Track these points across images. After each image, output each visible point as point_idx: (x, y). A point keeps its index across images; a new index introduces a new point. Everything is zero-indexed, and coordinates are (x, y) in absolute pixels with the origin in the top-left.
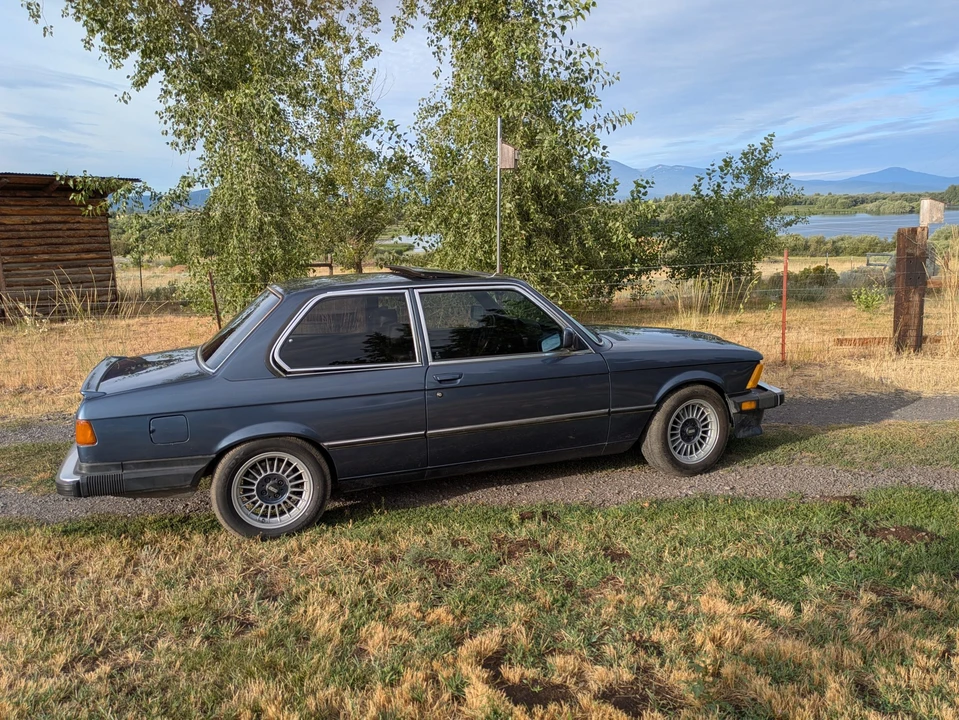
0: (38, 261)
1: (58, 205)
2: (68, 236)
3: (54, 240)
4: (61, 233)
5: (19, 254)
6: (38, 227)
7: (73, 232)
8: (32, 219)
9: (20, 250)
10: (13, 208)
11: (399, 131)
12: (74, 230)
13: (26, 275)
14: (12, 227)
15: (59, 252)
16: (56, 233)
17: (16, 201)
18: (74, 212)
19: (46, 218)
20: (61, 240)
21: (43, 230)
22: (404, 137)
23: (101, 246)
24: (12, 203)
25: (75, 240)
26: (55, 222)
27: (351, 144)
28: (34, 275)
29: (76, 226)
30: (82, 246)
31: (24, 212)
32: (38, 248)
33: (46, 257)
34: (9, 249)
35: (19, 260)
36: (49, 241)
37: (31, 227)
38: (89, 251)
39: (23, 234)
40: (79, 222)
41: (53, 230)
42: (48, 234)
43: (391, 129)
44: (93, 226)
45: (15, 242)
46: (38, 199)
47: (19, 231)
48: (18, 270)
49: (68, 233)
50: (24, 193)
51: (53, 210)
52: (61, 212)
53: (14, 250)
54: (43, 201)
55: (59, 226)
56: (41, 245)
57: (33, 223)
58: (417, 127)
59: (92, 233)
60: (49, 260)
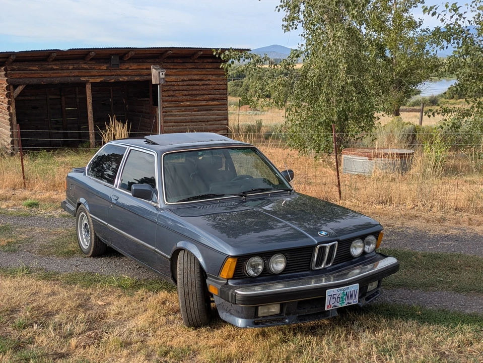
0: (183, 106)
1: (198, 68)
2: (202, 90)
3: (194, 92)
4: (198, 87)
5: (172, 101)
6: (185, 83)
7: (205, 86)
8: (182, 78)
9: (174, 98)
10: (172, 70)
11: (460, 11)
12: (206, 85)
13: (175, 116)
14: (170, 83)
15: (196, 100)
16: (195, 87)
17: (174, 65)
18: (207, 73)
19: (190, 77)
20: (198, 92)
21: (188, 85)
22: (464, 16)
23: (222, 96)
24: (172, 67)
25: (206, 92)
26: (195, 80)
27: (400, 17)
28: (180, 116)
29: (207, 82)
30: (210, 96)
31: (178, 73)
32: (184, 97)
33: (188, 103)
34: (167, 98)
35: (172, 105)
36: (190, 92)
37: (181, 84)
38: (214, 100)
39: (176, 88)
40: (209, 80)
41: (194, 85)
42: (191, 88)
43: (454, 10)
44: (218, 82)
45: (171, 93)
46: (186, 64)
47: (174, 86)
48: (171, 112)
49: (202, 87)
50: (179, 61)
51: (195, 71)
52: (200, 73)
53: (170, 98)
54: (189, 66)
55: (198, 83)
56: (186, 95)
57: (183, 81)
58: (474, 5)
59: (217, 87)
60: (189, 106)
